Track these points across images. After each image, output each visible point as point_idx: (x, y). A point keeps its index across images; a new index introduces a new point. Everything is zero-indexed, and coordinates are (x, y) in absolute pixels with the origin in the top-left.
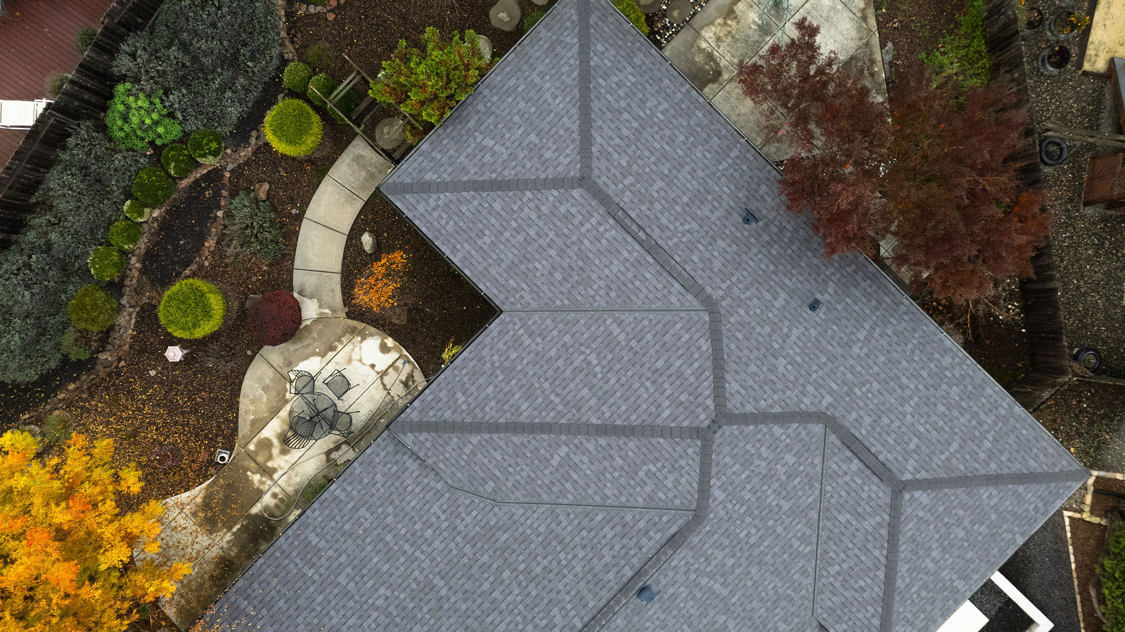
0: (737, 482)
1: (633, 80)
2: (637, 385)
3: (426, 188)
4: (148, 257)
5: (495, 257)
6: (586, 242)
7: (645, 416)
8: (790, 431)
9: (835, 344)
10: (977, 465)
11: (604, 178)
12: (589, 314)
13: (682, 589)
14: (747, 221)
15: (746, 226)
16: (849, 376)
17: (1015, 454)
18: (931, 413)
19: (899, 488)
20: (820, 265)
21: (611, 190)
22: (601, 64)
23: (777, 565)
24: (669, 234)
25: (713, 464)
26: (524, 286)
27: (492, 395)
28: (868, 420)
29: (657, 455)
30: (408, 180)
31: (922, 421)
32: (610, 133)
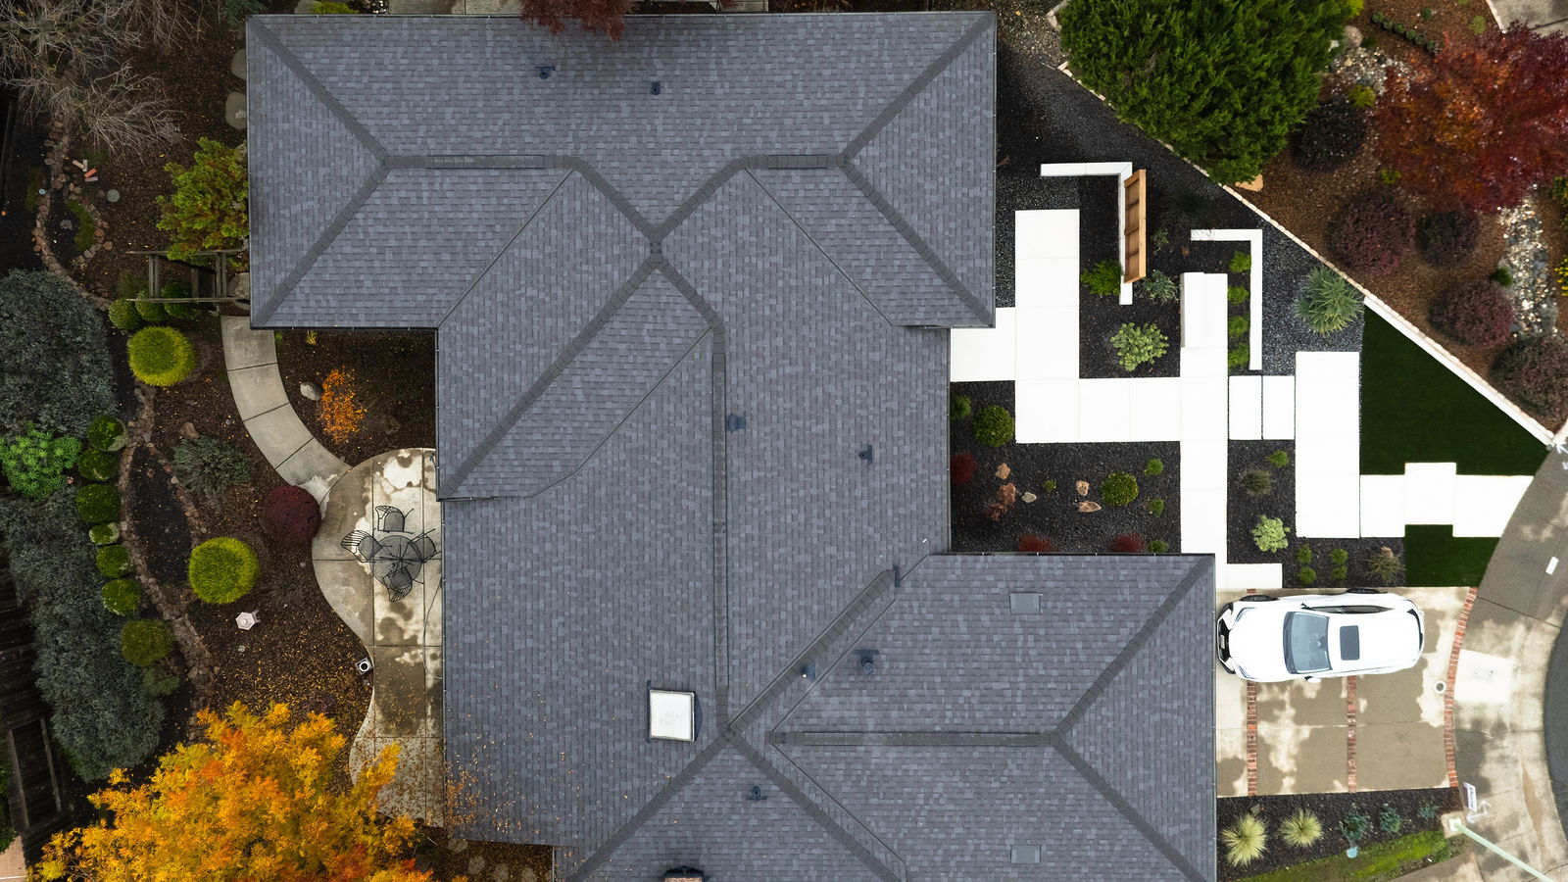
0: (719, 274)
1: (357, 55)
2: (578, 276)
3: (285, 291)
4: (153, 567)
5: (387, 291)
6: (437, 208)
7: (604, 293)
8: (719, 198)
9: (698, 103)
10: (892, 88)
11: (400, 147)
12: (498, 262)
13: (761, 396)
14: (544, 75)
15: (549, 79)
16: (731, 116)
17: (917, 53)
18: (821, 83)
19: (844, 162)
20: (634, 55)
21: (414, 150)
22: (322, 67)
23: (820, 312)
24: (490, 140)
25: (685, 277)
26: (430, 291)
27: (488, 397)
28: (773, 135)
29: (641, 312)
30: (267, 299)
31: (819, 95)
32: (374, 110)
